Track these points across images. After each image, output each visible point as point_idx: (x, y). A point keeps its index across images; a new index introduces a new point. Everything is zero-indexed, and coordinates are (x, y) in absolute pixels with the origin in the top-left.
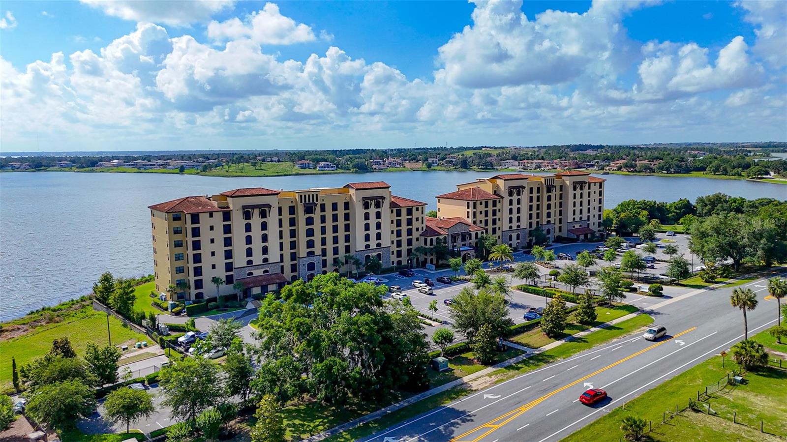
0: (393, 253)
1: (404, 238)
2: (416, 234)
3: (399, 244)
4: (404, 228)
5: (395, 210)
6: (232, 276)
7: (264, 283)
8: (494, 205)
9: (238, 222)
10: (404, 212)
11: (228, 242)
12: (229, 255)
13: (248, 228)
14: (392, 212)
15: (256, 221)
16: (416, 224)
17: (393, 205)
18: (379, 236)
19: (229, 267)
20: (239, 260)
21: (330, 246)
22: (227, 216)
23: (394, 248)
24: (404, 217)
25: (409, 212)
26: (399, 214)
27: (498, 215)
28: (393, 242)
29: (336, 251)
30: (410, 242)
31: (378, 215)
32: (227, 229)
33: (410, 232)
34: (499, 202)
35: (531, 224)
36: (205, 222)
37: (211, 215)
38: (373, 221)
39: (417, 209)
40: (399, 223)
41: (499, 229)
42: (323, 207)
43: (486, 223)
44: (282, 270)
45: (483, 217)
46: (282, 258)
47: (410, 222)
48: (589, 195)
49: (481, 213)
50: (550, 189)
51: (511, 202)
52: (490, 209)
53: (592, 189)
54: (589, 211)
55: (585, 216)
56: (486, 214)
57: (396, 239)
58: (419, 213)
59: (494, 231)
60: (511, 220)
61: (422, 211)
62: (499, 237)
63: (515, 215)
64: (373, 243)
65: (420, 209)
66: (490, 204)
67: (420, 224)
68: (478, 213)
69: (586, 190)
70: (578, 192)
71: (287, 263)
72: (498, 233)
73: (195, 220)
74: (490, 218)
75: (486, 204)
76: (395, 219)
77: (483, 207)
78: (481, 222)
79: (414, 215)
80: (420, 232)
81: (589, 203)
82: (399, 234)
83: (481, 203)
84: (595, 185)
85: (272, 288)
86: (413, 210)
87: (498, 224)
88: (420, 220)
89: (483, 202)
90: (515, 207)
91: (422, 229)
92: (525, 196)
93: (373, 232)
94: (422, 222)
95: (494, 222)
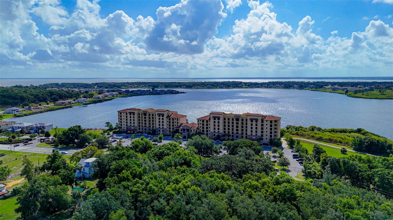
0: (168, 131)
2: (175, 127)
3: (170, 128)
4: (171, 124)
5: (168, 118)
6: (127, 127)
8: (207, 122)
9: (128, 115)
10: (171, 119)
11: (127, 120)
12: (127, 122)
13: (130, 117)
14: (168, 119)
15: (132, 116)
16: (175, 124)
17: (168, 117)
18: (163, 125)
19: (127, 125)
20: (129, 124)
21: (151, 125)
22: (127, 114)
23: (168, 129)
24: (171, 121)
25: (173, 120)
26: (170, 119)
27: (209, 126)
28: (168, 128)
29: (153, 127)
30: (173, 129)
31: (163, 119)
33: (173, 126)
34: (209, 121)
35: (225, 132)
36: (123, 114)
38: (161, 120)
39: (175, 119)
40: (170, 122)
41: (209, 131)
42: (150, 115)
43: (203, 128)
44: (139, 129)
45: (201, 125)
46: (139, 126)
47: (173, 123)
48: (262, 125)
49: (200, 124)
50: (237, 120)
51: (215, 122)
52: (205, 123)
53: (265, 123)
54: (262, 132)
55: (259, 134)
56: (203, 125)
57: (169, 127)
58: (176, 121)
59: (207, 131)
60: (215, 129)
61: (178, 120)
62: (209, 134)
63: (217, 127)
64: (161, 127)
65: (176, 119)
66: (205, 121)
67: (176, 124)
68: (199, 124)
69: (259, 123)
70: (254, 123)
71: (141, 127)
72: (209, 132)
73: (121, 114)
74: (205, 126)
75: (203, 121)
76: (169, 121)
77: (201, 122)
78: (200, 127)
79: (175, 121)
80: (176, 126)
81: (262, 129)
82: (170, 125)
83: (200, 121)
84: (267, 121)
85: (132, 132)
86: (174, 119)
87: (209, 129)
88: (177, 122)
89: (201, 120)
90: (217, 124)
91: (178, 125)
92: (221, 121)
93: (161, 123)
94: (178, 123)
95: (207, 128)
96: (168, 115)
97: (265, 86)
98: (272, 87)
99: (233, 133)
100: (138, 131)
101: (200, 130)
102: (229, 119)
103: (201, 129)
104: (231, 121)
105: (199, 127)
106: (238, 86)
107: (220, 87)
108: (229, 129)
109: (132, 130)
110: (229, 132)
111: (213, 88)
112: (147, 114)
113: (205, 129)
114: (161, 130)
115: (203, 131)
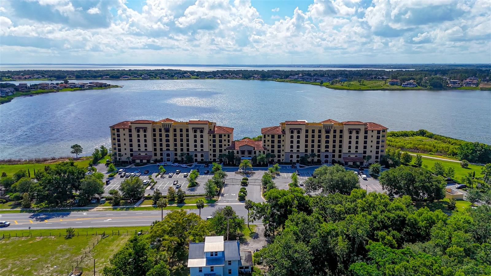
0: (211, 155)
1: (218, 149)
2: (224, 148)
3: (214, 151)
4: (217, 143)
5: (212, 135)
6: (133, 154)
7: (141, 159)
8: (279, 137)
9: (134, 133)
10: (217, 136)
11: (131, 141)
12: (131, 145)
13: (138, 136)
14: (210, 135)
15: (142, 133)
16: (223, 143)
17: (211, 132)
18: (202, 146)
19: (131, 150)
20: (135, 148)
21: (179, 147)
22: (130, 131)
23: (211, 152)
24: (217, 139)
25: (220, 136)
26: (214, 136)
27: (282, 143)
28: (211, 150)
29: (182, 150)
30: (221, 151)
31: (202, 136)
32: (130, 136)
33: (221, 146)
34: (283, 136)
35: (306, 151)
36: (122, 132)
37: (124, 130)
38: (199, 139)
39: (225, 136)
40: (214, 141)
41: (283, 150)
42: (175, 130)
43: (273, 146)
44: (155, 155)
45: (270, 143)
46: (155, 150)
47: (221, 141)
48: (366, 137)
49: (268, 141)
50: (328, 132)
51: (292, 137)
52: (276, 139)
53: (370, 134)
54: (365, 147)
55: (361, 150)
56: (273, 142)
57: (212, 148)
58: (226, 138)
59: (279, 151)
60: (292, 147)
61: (229, 137)
62: (283, 155)
63: (295, 145)
64: (199, 149)
65: (227, 135)
66: (276, 137)
67: (226, 143)
68: (266, 141)
69: (362, 135)
70: (354, 135)
71: (158, 152)
72: (282, 153)
73: (118, 130)
74: (276, 144)
75: (273, 137)
76: (212, 139)
77: (270, 138)
78: (268, 146)
79: (223, 138)
80: (227, 146)
81: (365, 142)
82: (214, 146)
83: (268, 136)
84: (372, 131)
85: (145, 161)
86: (223, 136)
87: (282, 148)
88: (227, 141)
89: (270, 136)
90: (295, 140)
91: (229, 145)
92: (303, 134)
93: (199, 144)
94: (229, 142)
95: (279, 147)
96: (210, 130)
97: (219, 76)
98: (228, 77)
99: (319, 151)
100: (154, 158)
101: (268, 150)
102: (313, 131)
103: (270, 148)
104: (316, 134)
105: (266, 145)
106: (184, 76)
107: (160, 77)
108: (313, 146)
109: (144, 158)
110: (313, 151)
111: (151, 78)
112: (171, 130)
113: (276, 149)
114: (199, 155)
115: (273, 151)
